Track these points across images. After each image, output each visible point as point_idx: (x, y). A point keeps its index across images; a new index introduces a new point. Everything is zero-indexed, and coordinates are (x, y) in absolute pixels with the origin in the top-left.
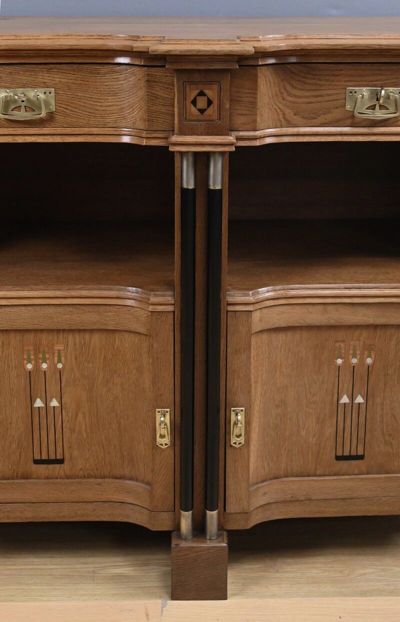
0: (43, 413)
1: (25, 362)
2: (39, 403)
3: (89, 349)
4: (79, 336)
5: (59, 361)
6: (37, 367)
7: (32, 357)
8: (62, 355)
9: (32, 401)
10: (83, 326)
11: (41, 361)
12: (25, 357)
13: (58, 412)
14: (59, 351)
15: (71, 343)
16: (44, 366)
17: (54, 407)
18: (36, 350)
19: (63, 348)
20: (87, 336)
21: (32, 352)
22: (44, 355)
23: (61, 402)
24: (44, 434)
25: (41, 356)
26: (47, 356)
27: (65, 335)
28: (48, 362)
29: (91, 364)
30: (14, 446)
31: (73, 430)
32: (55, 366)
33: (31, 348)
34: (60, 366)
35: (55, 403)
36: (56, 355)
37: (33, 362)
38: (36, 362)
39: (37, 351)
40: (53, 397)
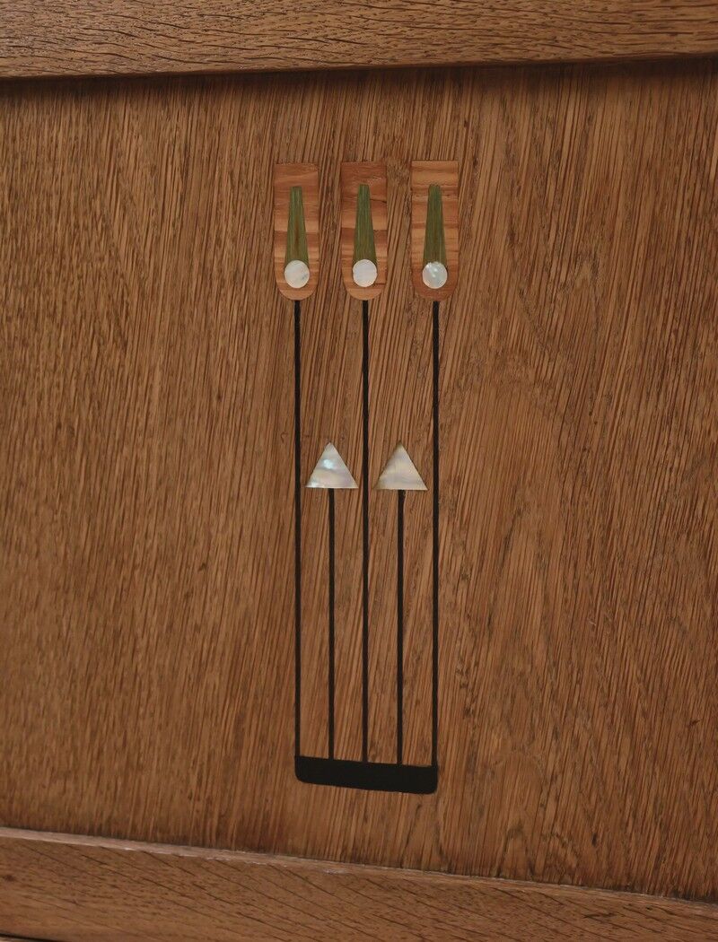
0: (350, 521)
1: (280, 254)
2: (330, 472)
3: (578, 182)
4: (535, 111)
5: (434, 251)
6: (330, 281)
7: (312, 227)
8: (449, 216)
9: (303, 464)
10: (554, 42)
11: (348, 249)
12: (282, 226)
13: (416, 519)
14: (435, 193)
15: (491, 152)
16: (365, 274)
17: (401, 493)
18: (330, 190)
19: (453, 178)
20: (571, 110)
21: (311, 203)
22: (365, 221)
23: (432, 470)
24: (348, 633)
25: (349, 222)
26: (379, 224)
27: (464, 110)
28: (381, 253)
29: (587, 271)
30: (215, 679)
31: (483, 625)
32: (415, 273)
33: (309, 176)
34: (435, 275)
35: (402, 473)
36: (420, 216)
37: (314, 254)
38: (327, 250)
39: (333, 195)
40: (398, 443)
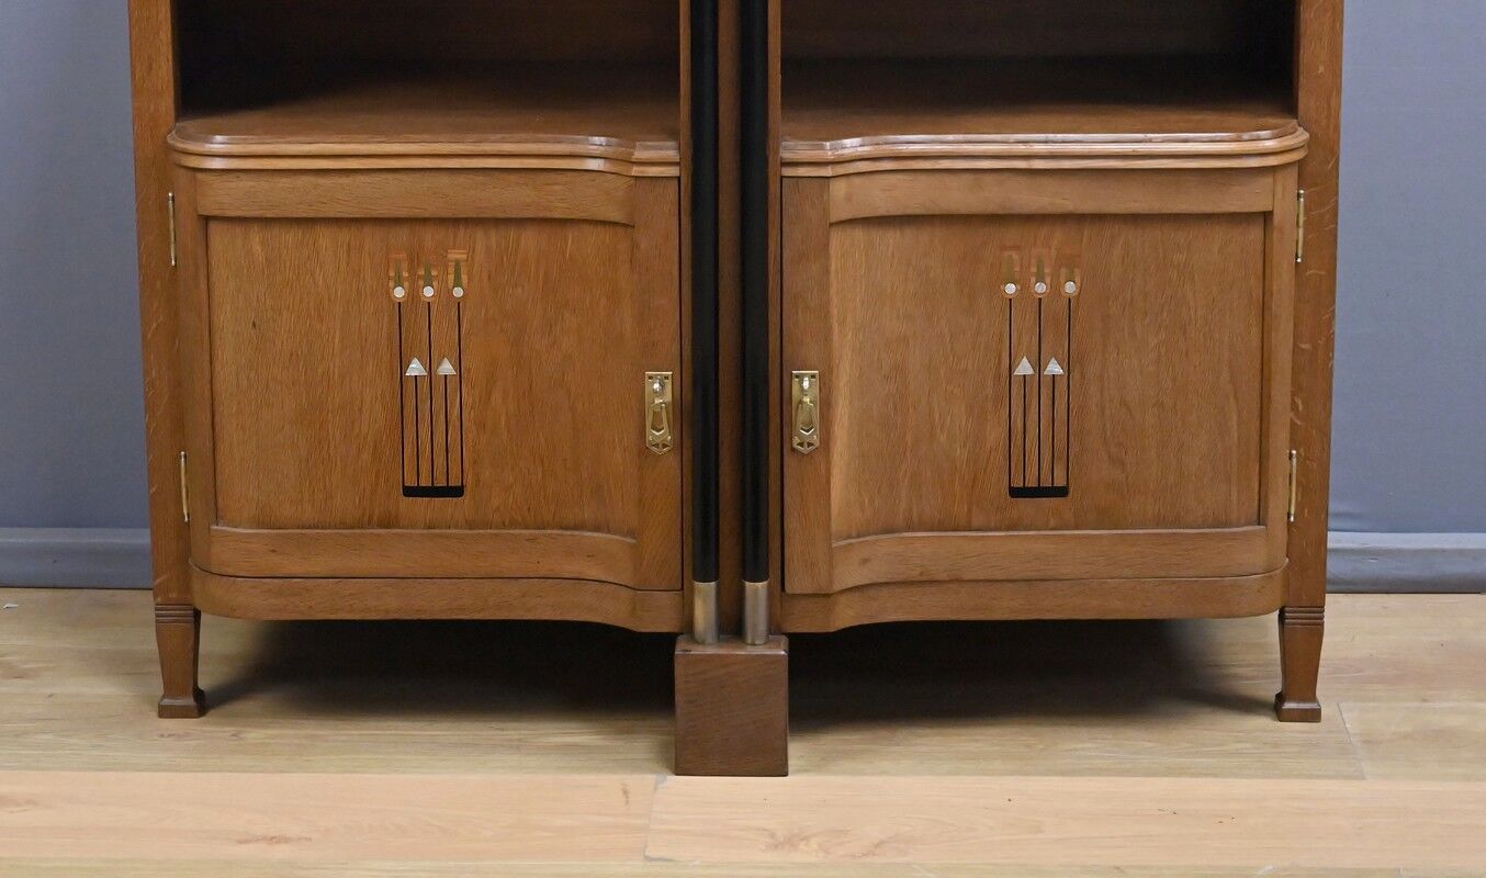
0: (424, 388)
1: (391, 284)
2: (415, 368)
3: (515, 259)
4: (498, 234)
5: (457, 283)
6: (414, 294)
7: (405, 274)
8: (464, 270)
9: (403, 366)
10: (505, 211)
11: (421, 283)
12: (392, 274)
13: (452, 386)
14: (457, 263)
15: (480, 246)
16: (429, 292)
17: (446, 376)
18: (413, 261)
19: (465, 256)
20: (512, 233)
21: (405, 265)
22: (428, 271)
23: (459, 366)
24: (425, 433)
25: (422, 272)
26: (434, 273)
27: (469, 233)
28: (435, 284)
29: (520, 290)
30: (366, 456)
31: (481, 426)
32: (450, 291)
33: (403, 255)
34: (458, 292)
35: (446, 368)
36: (451, 270)
37: (406, 284)
38: (413, 284)
39: (414, 261)
40: (444, 356)
